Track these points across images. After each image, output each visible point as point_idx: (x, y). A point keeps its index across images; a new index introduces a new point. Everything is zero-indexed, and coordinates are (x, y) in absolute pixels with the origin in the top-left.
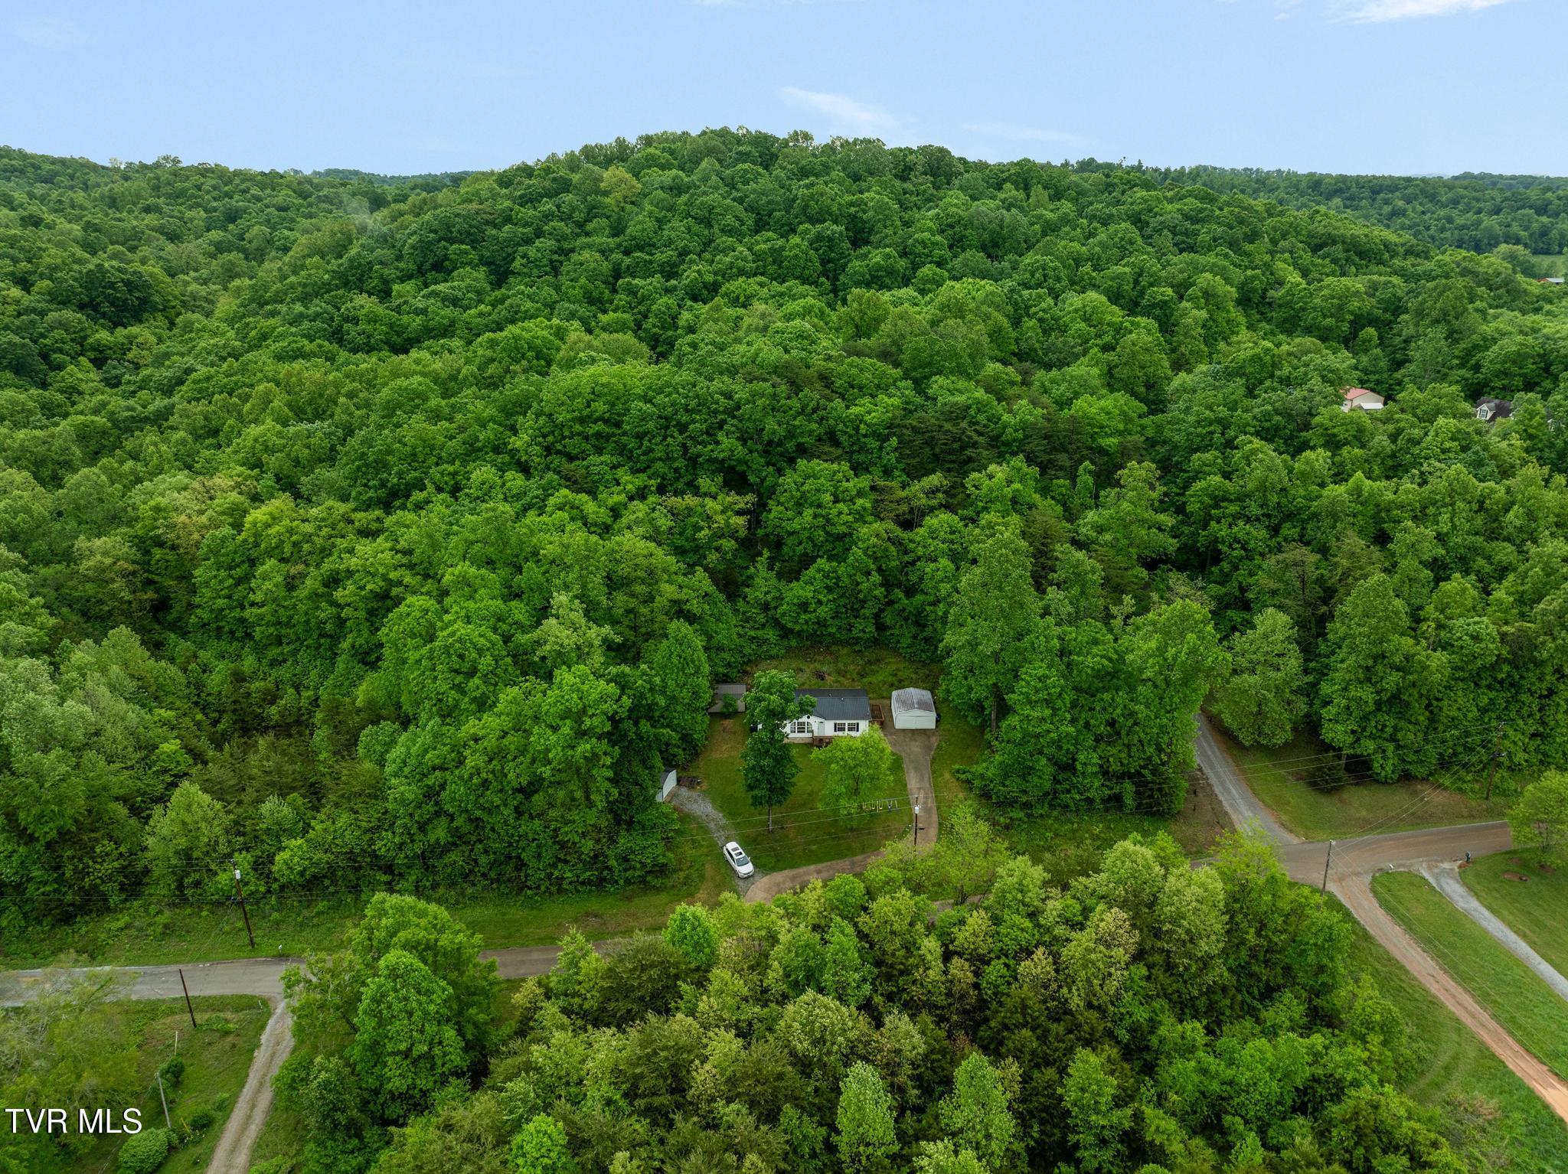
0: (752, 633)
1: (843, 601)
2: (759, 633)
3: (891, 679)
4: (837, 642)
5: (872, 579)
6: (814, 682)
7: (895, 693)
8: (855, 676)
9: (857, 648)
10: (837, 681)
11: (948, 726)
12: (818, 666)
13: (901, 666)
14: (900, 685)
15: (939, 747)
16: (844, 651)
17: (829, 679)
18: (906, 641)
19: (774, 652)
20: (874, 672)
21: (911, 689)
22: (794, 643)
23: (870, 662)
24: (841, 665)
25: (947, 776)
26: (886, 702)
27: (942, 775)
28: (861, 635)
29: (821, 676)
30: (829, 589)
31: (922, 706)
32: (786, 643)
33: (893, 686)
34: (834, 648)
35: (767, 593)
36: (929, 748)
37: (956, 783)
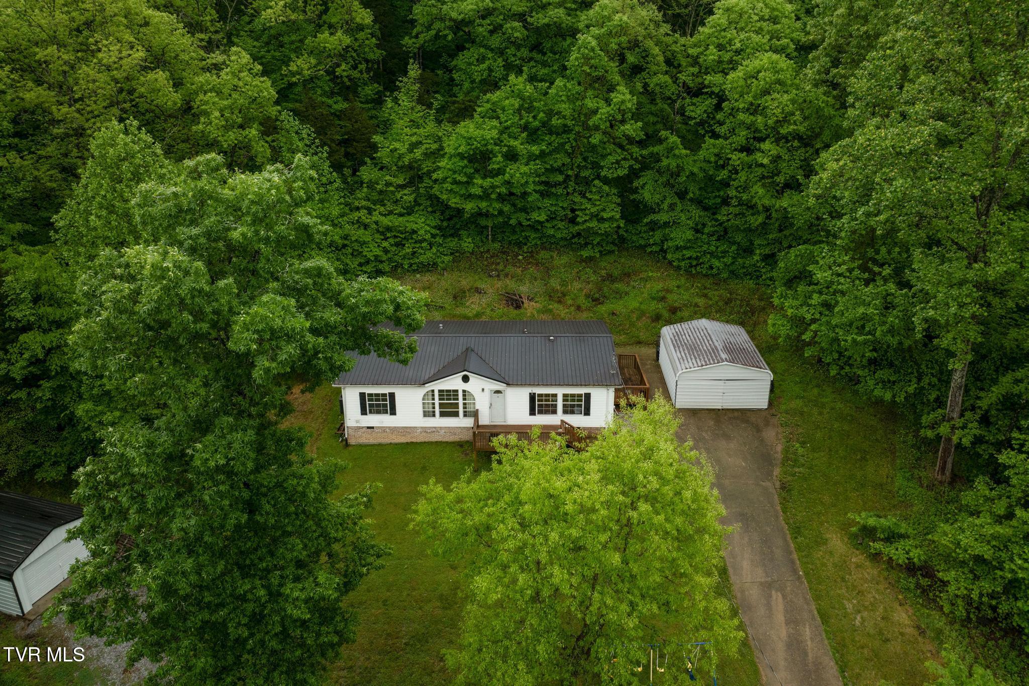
0: (386, 221)
1: (560, 159)
2: (398, 221)
3: (654, 306)
4: (549, 244)
5: (616, 97)
6: (502, 310)
7: (667, 332)
8: (582, 301)
9: (585, 253)
10: (546, 311)
11: (797, 404)
12: (511, 284)
13: (672, 284)
14: (674, 315)
15: (789, 458)
16: (561, 260)
17: (530, 308)
18: (681, 236)
19: (427, 256)
20: (619, 295)
21: (704, 323)
22: (468, 244)
23: (610, 278)
24: (555, 283)
25: (837, 543)
26: (647, 351)
27: (820, 541)
28: (593, 224)
29: (515, 302)
30: (533, 135)
31: (736, 355)
32: (453, 243)
33: (658, 319)
34: (543, 255)
35: (414, 146)
36: (764, 459)
37: (871, 571)
